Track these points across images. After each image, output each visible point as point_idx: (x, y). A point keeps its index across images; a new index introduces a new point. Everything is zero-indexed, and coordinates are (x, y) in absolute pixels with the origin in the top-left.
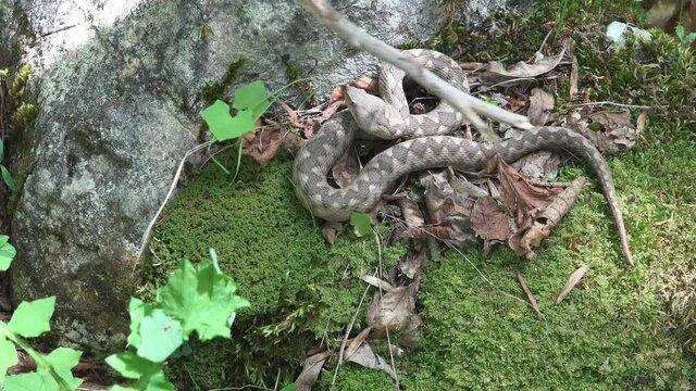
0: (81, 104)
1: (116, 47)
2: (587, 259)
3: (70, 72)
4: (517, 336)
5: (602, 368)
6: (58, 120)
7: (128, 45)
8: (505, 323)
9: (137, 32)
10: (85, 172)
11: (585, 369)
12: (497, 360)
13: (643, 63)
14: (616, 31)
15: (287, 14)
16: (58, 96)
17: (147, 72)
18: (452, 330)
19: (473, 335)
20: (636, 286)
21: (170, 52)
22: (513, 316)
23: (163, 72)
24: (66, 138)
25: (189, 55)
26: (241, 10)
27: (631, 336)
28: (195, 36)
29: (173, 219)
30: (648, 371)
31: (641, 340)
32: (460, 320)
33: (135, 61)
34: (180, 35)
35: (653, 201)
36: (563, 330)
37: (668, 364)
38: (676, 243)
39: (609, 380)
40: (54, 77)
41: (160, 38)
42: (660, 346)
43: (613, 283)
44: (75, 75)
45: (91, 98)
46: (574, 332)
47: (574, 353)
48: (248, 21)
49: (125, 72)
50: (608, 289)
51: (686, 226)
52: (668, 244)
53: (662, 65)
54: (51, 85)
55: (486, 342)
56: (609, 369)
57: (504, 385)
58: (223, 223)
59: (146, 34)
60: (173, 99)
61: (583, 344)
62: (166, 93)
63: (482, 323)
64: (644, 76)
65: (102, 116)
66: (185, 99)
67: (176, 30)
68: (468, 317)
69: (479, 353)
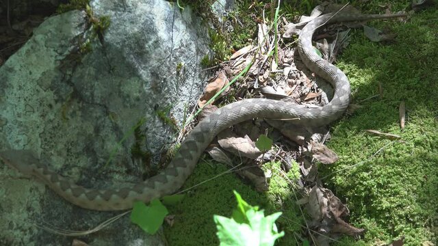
3: (25, 215)
7: (59, 166)
9: (60, 154)
12: (402, 178)
15: (148, 76)
16: (31, 232)
17: (89, 170)
18: (365, 183)
19: (379, 175)
20: (430, 92)
21: (97, 145)
23: (101, 160)
25: (113, 137)
26: (120, 92)
29: (174, 238)
32: (365, 174)
33: (74, 170)
34: (97, 130)
36: (418, 138)
40: (15, 227)
41: (81, 144)
43: (418, 99)
44: (31, 213)
45: (59, 214)
46: (425, 135)
48: (128, 96)
50: (419, 103)
54: (18, 233)
55: (389, 173)
59: (68, 150)
60: (117, 172)
62: (110, 172)
66: (127, 165)
67: (91, 131)
69: (389, 182)
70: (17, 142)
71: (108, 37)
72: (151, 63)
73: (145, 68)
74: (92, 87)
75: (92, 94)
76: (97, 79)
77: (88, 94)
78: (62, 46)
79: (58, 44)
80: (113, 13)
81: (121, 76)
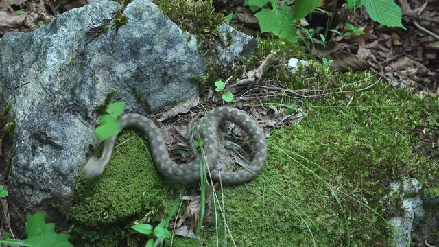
0: (36, 121)
1: (51, 91)
2: (288, 174)
3: (29, 105)
4: (258, 214)
5: (300, 226)
6: (25, 129)
7: (57, 89)
8: (252, 209)
9: (60, 83)
10: (41, 153)
11: (292, 228)
12: (249, 227)
13: (307, 77)
14: (293, 63)
15: (133, 68)
16: (25, 117)
17: (67, 102)
19: (237, 216)
20: (314, 185)
21: (77, 91)
22: (255, 205)
23: (75, 101)
24: (30, 138)
25: (86, 92)
26: (110, 68)
27: (313, 210)
28: (89, 82)
30: (323, 226)
31: (319, 211)
33: (61, 97)
34: (81, 83)
35: (318, 143)
36: (280, 209)
37: (333, 221)
38: (331, 163)
39: (305, 232)
40: (22, 108)
41: (72, 85)
42: (328, 213)
43: (302, 185)
44: (32, 106)
45: (40, 117)
46: (285, 210)
47: (286, 220)
48: (114, 73)
49: (56, 102)
50: (300, 188)
51: (335, 154)
52: (327, 163)
53: (317, 77)
54: (21, 112)
55: (243, 219)
56: (304, 226)
57: (254, 239)
58: (110, 172)
59: (65, 83)
60: (81, 114)
61: (291, 215)
62: (77, 111)
63: (240, 209)
64: (308, 84)
65: (47, 125)
66: (87, 113)
67: (79, 80)
68: (233, 207)
69: (240, 224)
70: (51, 60)
71: (121, 30)
72: (140, 61)
73: (134, 62)
74: (93, 55)
75: (91, 59)
76: (99, 52)
77: (89, 58)
78: (97, 20)
79: (96, 17)
80: (132, 18)
81: (116, 59)
